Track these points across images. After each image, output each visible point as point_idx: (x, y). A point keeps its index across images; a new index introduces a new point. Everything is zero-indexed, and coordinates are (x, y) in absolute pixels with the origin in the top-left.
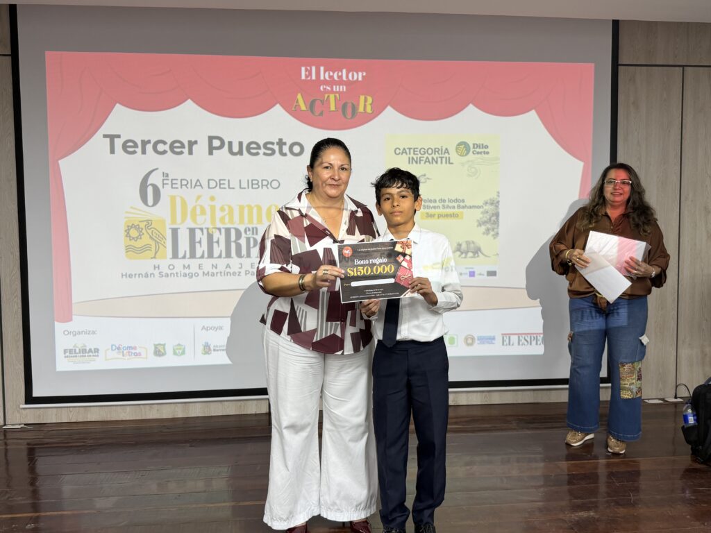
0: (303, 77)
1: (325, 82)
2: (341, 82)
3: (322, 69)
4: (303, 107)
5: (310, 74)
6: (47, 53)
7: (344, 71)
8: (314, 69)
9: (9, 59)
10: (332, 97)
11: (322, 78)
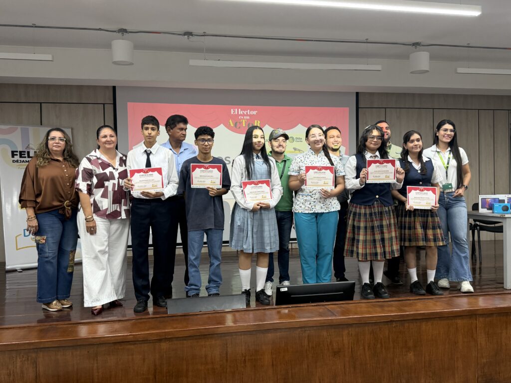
0: (232, 113)
1: (241, 115)
2: (247, 115)
3: (240, 109)
4: (232, 125)
5: (235, 111)
6: (129, 104)
7: (249, 111)
8: (236, 110)
9: (112, 105)
10: (244, 121)
11: (240, 113)
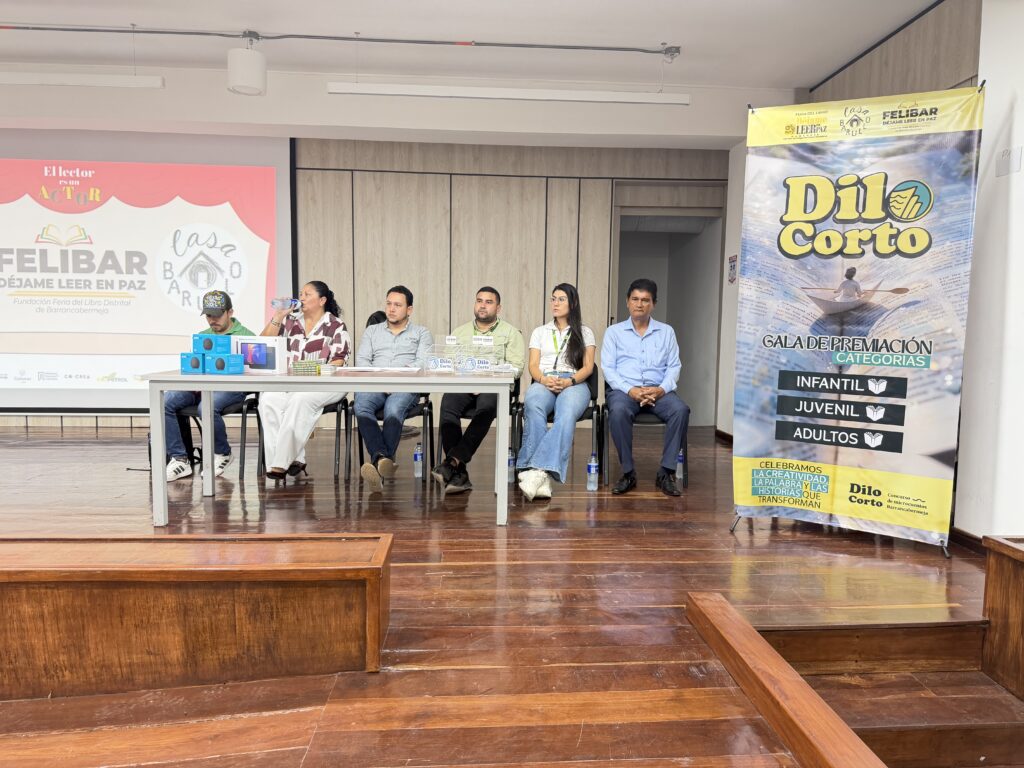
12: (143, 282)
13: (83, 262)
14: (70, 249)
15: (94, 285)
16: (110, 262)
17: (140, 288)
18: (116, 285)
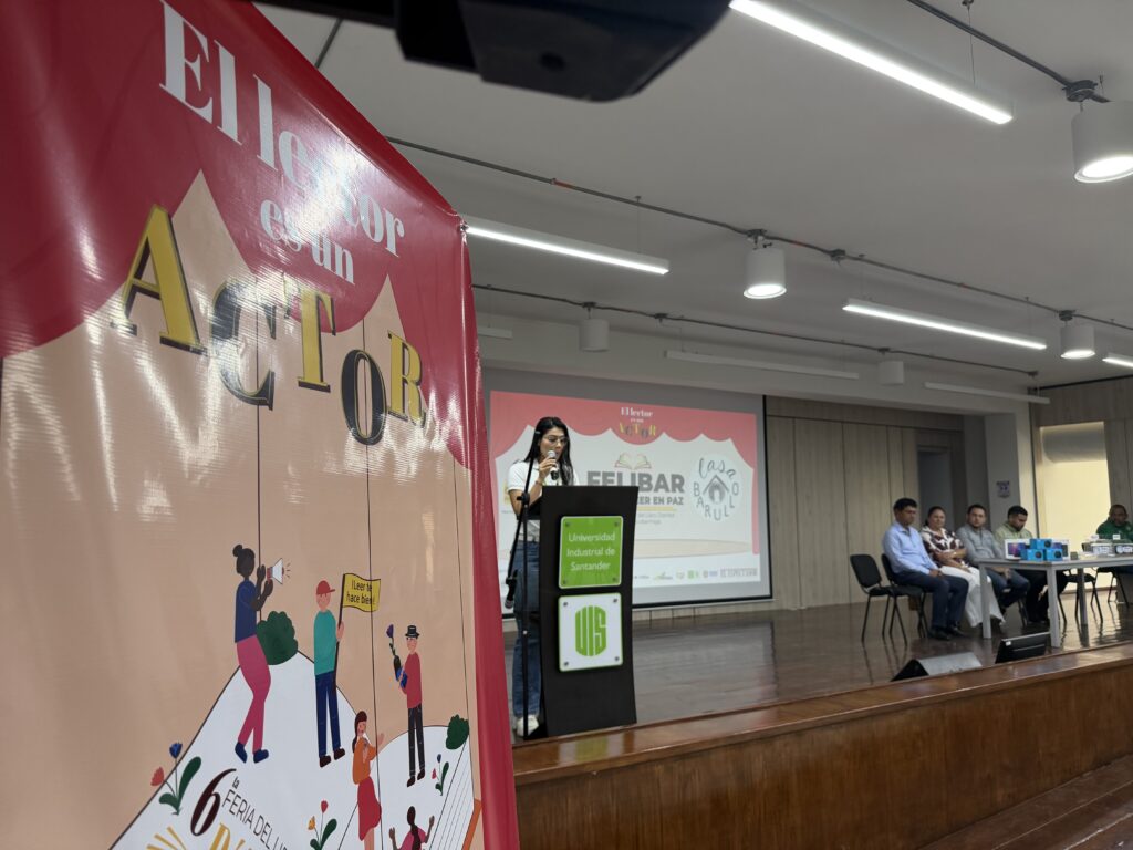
12: (681, 499)
13: (646, 483)
14: (637, 472)
15: (652, 501)
16: (662, 483)
17: (681, 503)
18: (666, 501)
